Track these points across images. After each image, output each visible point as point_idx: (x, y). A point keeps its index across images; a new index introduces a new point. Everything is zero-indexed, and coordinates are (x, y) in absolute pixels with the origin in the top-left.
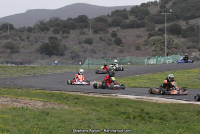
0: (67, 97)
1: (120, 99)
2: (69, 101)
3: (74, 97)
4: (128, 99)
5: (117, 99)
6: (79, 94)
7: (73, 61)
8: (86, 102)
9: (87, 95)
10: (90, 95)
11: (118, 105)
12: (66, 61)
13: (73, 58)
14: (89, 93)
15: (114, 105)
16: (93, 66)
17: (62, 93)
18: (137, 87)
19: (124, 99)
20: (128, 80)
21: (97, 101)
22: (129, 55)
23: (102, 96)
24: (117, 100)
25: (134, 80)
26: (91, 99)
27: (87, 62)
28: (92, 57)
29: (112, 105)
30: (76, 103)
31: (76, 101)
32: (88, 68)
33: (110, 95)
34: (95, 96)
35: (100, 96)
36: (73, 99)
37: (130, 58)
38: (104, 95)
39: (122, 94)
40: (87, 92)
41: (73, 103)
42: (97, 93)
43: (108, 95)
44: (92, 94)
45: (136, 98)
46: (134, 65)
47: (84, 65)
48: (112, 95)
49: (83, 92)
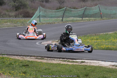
0: (11, 64)
1: (90, 66)
2: (13, 69)
3: (21, 64)
4: (100, 67)
5: (85, 67)
6: (28, 59)
7: (17, 12)
8: (39, 71)
9: (39, 61)
10: (44, 61)
11: (87, 76)
12: (7, 13)
13: (17, 8)
14: (42, 58)
15: (81, 76)
16: (46, 19)
17: (3, 58)
18: (110, 49)
19: (96, 67)
20: (97, 39)
21: (55, 69)
22: (96, 5)
23: (62, 63)
24: (85, 69)
25: (106, 40)
26: (47, 67)
27: (37, 13)
28: (43, 6)
29: (78, 76)
30: (25, 73)
31: (24, 69)
32: (39, 22)
33: (74, 61)
34: (51, 62)
35: (60, 61)
36: (20, 67)
37: (98, 8)
38: (65, 61)
39: (91, 60)
40: (39, 56)
41: (20, 73)
42: (54, 58)
43: (71, 60)
44: (48, 59)
45: (113, 66)
46: (104, 18)
47: (33, 17)
48: (77, 60)
49: (34, 56)
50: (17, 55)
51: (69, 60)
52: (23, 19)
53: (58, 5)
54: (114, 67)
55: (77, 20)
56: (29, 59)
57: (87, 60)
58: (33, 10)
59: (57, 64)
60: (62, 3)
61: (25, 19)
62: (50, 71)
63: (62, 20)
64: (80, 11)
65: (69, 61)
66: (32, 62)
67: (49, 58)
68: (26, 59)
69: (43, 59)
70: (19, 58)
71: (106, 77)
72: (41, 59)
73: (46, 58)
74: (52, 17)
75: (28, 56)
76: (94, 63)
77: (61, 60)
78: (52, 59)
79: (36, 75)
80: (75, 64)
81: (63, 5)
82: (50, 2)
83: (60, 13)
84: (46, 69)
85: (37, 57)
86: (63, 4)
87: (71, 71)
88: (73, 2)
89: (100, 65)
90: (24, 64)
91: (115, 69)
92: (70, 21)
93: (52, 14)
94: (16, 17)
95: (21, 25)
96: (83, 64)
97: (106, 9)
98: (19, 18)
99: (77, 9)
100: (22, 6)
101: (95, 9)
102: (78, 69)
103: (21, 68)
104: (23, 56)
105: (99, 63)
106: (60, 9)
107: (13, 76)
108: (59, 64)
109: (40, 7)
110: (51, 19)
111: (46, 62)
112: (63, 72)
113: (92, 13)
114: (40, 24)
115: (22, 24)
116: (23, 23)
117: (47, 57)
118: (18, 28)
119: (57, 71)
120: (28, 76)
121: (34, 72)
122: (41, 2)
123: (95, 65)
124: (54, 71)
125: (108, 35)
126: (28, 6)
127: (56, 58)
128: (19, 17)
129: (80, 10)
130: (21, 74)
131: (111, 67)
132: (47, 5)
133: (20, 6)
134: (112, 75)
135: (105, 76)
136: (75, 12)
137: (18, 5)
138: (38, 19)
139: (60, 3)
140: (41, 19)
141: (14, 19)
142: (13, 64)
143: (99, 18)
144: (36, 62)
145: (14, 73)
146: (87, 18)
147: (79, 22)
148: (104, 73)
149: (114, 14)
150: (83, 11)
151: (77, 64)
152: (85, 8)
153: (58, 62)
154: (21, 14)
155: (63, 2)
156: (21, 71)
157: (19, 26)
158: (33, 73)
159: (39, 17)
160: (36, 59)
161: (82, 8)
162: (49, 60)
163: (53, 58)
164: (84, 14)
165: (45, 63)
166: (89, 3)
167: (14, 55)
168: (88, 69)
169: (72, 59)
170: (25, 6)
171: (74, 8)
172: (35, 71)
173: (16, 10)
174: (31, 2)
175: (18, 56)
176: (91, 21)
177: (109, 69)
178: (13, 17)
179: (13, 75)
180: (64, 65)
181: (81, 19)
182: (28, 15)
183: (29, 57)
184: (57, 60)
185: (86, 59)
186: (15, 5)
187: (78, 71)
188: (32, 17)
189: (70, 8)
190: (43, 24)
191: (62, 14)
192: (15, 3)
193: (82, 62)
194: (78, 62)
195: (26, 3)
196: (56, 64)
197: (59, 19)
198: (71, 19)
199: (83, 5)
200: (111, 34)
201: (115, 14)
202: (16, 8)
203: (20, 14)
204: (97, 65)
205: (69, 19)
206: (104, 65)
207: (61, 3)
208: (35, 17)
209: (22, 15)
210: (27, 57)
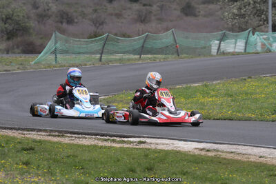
1: (156, 151)
2: (4, 156)
3: (19, 146)
4: (177, 153)
5: (147, 153)
6: (33, 135)
7: (10, 43)
8: (55, 161)
9: (56, 139)
10: (65, 140)
11: (150, 169)
13: (10, 35)
15: (138, 170)
16: (68, 56)
19: (167, 153)
22: (167, 29)
23: (101, 144)
24: (146, 156)
25: (187, 98)
26: (70, 152)
27: (50, 45)
28: (63, 32)
30: (27, 163)
31: (25, 156)
32: (54, 63)
33: (124, 141)
34: (80, 143)
35: (96, 141)
36: (18, 151)
37: (172, 36)
38: (106, 140)
39: (158, 138)
40: (56, 131)
41: (17, 164)
42: (85, 134)
43: (118, 139)
44: (72, 137)
45: (202, 150)
46: (183, 56)
47: (42, 53)
48: (130, 139)
49: (45, 131)
50: (11, 129)
51: (115, 138)
52: (23, 57)
53: (92, 29)
54: (203, 153)
55: (129, 60)
56: (35, 137)
57: (151, 138)
58: (41, 38)
59: (91, 145)
60: (100, 24)
61: (27, 56)
62: (77, 161)
63: (100, 59)
64: (136, 42)
65: (114, 141)
66: (40, 142)
67: (75, 133)
68: (28, 136)
69: (63, 135)
70: (15, 135)
71: (187, 172)
72: (59, 136)
73: (69, 135)
74: (79, 53)
75: (33, 130)
76: (163, 144)
77: (98, 139)
78: (80, 136)
79: (50, 167)
80: (126, 146)
81: (102, 29)
82: (77, 23)
83: (97, 45)
84: (68, 157)
85: (50, 132)
86: (101, 27)
87: (118, 161)
88: (122, 23)
89: (175, 149)
90: (25, 147)
91: (205, 156)
92: (116, 60)
93: (80, 48)
94: (8, 53)
95: (18, 68)
96: (142, 146)
97: (187, 38)
98: (14, 55)
99: (129, 37)
100: (20, 30)
101: (166, 39)
102: (132, 156)
103: (19, 155)
104: (23, 130)
105: (173, 144)
106: (97, 37)
107: (4, 170)
108: (95, 146)
109: (57, 32)
110: (78, 56)
111: (69, 142)
112: (102, 163)
113: (161, 46)
114: (56, 67)
115: (21, 67)
116: (21, 64)
117: (71, 133)
118: (13, 74)
119: (90, 161)
120: (33, 169)
121: (45, 163)
122: (57, 22)
123: (166, 149)
124: (85, 160)
125: (190, 90)
126: (31, 31)
127: (88, 135)
128: (14, 53)
129: (135, 40)
130: (21, 166)
131: (197, 152)
132: (71, 28)
133: (17, 30)
134: (200, 169)
135: (185, 171)
136: (125, 43)
137: (11, 28)
138: (52, 57)
139: (95, 26)
140: (58, 56)
141: (4, 55)
142: (3, 147)
143: (174, 56)
144: (50, 142)
145: (5, 164)
146: (149, 56)
147: (133, 62)
148: (184, 165)
149: (202, 48)
150: (142, 41)
151: (130, 146)
152: (145, 35)
153: (93, 143)
154: (18, 47)
155: (102, 24)
156: (18, 159)
157: (14, 70)
158: (44, 165)
159: (55, 52)
160: (49, 135)
161: (139, 35)
162: (76, 137)
163: (82, 134)
164: (143, 46)
165: (66, 144)
166: (153, 25)
167: (5, 128)
168: (152, 156)
169: (121, 137)
170: (25, 30)
171: (124, 36)
172: (48, 160)
173: (8, 39)
174: (39, 22)
175: (14, 131)
176: (158, 61)
177: (194, 156)
178: (3, 53)
179: (4, 167)
180: (105, 147)
181: (139, 56)
182: (33, 49)
183: (34, 133)
184: (90, 138)
185: (148, 137)
186: (6, 28)
187: (132, 160)
188: (40, 53)
189: (116, 35)
190: (62, 66)
191: (100, 47)
192: (7, 25)
193: (141, 142)
194: (132, 142)
195: (27, 24)
196: (88, 146)
197: (93, 56)
198: (119, 56)
199: (141, 29)
200: (196, 87)
201: (205, 47)
202: (8, 34)
203: (15, 47)
204: (170, 148)
205: (114, 57)
206: (183, 148)
207: (97, 25)
208: (46, 53)
209: (21, 48)
210: (30, 132)
